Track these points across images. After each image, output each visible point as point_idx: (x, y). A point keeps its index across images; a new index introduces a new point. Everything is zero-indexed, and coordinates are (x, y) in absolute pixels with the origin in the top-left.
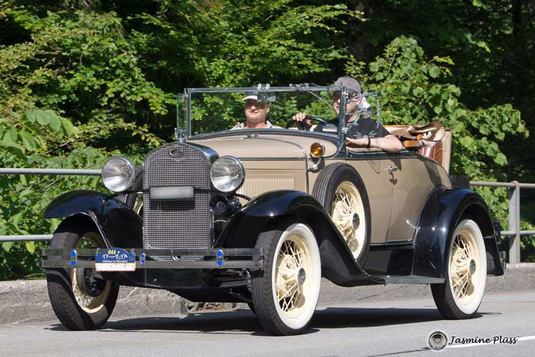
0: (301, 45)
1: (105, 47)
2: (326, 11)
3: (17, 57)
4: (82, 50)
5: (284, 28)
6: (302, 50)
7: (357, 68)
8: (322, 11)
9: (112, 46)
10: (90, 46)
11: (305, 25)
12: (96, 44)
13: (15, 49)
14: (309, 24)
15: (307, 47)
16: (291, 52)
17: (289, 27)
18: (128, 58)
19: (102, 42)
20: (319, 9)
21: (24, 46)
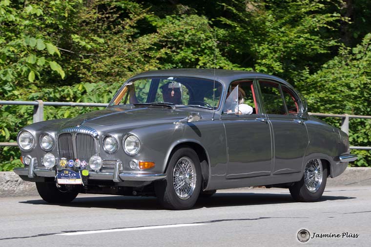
0: (313, 37)
1: (199, 36)
2: (328, 17)
3: (149, 42)
4: (185, 38)
5: (303, 27)
6: (313, 40)
7: (346, 51)
8: (326, 17)
9: (203, 36)
10: (190, 36)
11: (316, 25)
12: (193, 35)
13: (147, 37)
14: (318, 25)
15: (317, 38)
16: (307, 41)
17: (306, 26)
18: (212, 43)
19: (197, 34)
20: (324, 16)
21: (152, 35)
